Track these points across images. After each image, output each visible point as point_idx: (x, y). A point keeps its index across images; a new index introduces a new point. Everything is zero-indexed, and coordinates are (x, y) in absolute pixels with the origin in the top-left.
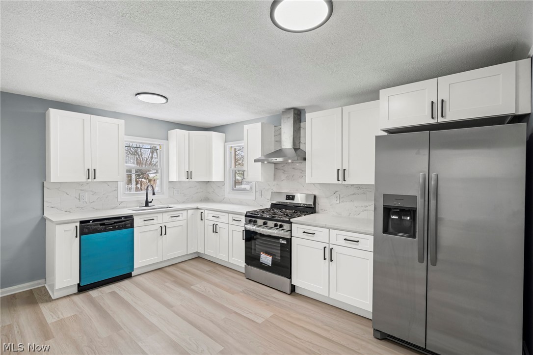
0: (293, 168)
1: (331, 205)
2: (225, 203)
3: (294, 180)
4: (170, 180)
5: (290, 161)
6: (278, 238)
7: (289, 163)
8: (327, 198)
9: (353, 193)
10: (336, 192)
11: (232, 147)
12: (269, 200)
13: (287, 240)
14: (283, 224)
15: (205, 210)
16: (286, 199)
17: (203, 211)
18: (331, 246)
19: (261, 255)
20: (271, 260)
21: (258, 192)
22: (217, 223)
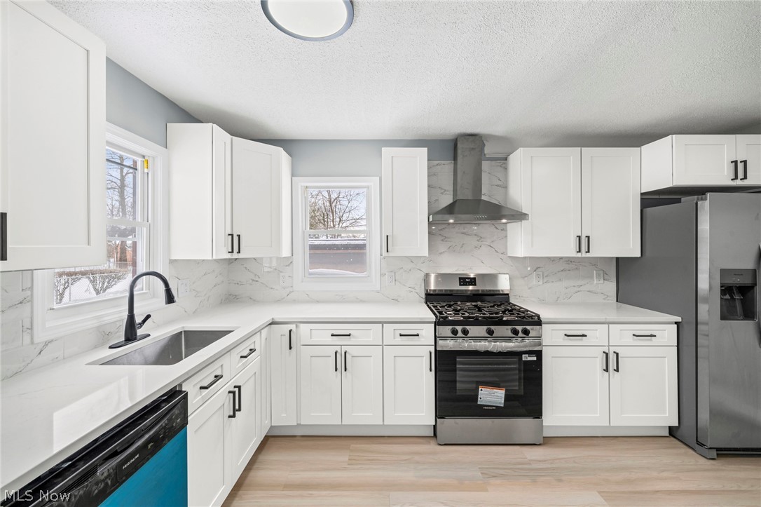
0: (463, 233)
1: (530, 288)
2: (295, 302)
3: (464, 252)
4: (173, 258)
5: (451, 221)
6: (519, 354)
7: (449, 224)
8: (523, 278)
9: (562, 269)
10: (537, 268)
11: (307, 187)
12: (414, 288)
13: (539, 354)
14: (528, 328)
15: (298, 324)
16: (460, 285)
17: (293, 327)
18: (612, 349)
19: (480, 392)
20: (503, 396)
21: (386, 276)
22: (344, 349)
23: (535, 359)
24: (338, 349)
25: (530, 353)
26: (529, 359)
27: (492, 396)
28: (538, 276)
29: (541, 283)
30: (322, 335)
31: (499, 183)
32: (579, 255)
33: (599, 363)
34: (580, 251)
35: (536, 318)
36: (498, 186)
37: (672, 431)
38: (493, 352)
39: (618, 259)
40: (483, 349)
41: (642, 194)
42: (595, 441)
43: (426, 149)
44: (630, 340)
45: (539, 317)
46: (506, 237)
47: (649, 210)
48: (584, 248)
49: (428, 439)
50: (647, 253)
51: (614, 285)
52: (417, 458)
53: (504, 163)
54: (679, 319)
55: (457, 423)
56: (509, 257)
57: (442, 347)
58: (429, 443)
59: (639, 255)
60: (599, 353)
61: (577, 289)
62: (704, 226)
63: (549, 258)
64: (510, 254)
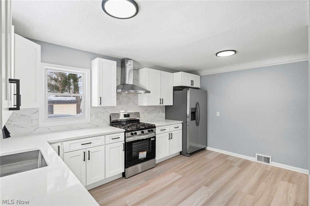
6: (150, 138)
8: (143, 113)
11: (47, 69)
12: (105, 120)
13: (155, 137)
14: (153, 129)
15: (62, 143)
16: (124, 117)
17: (59, 144)
18: (171, 132)
19: (139, 154)
20: (146, 154)
21: (93, 116)
22: (88, 150)
23: (154, 139)
24: (85, 150)
25: (153, 137)
26: (153, 139)
27: (143, 155)
28: (147, 112)
29: (147, 115)
30: (77, 145)
31: (136, 79)
32: (160, 105)
33: (168, 137)
34: (161, 104)
35: (154, 126)
36: (135, 79)
37: (181, 153)
38: (144, 139)
39: (166, 106)
40: (141, 139)
41: (173, 87)
42: (167, 161)
43: (116, 62)
44: (174, 129)
45: (155, 125)
46: (138, 99)
47: (175, 92)
48: (162, 103)
49: (122, 179)
50: (174, 104)
51: (165, 114)
52: (122, 185)
53: (138, 72)
54: (182, 122)
55: (132, 168)
56: (139, 106)
57: (128, 141)
58: (123, 180)
59: (172, 105)
60: (167, 134)
61: (156, 116)
62: (188, 97)
63: (150, 106)
64: (139, 105)
